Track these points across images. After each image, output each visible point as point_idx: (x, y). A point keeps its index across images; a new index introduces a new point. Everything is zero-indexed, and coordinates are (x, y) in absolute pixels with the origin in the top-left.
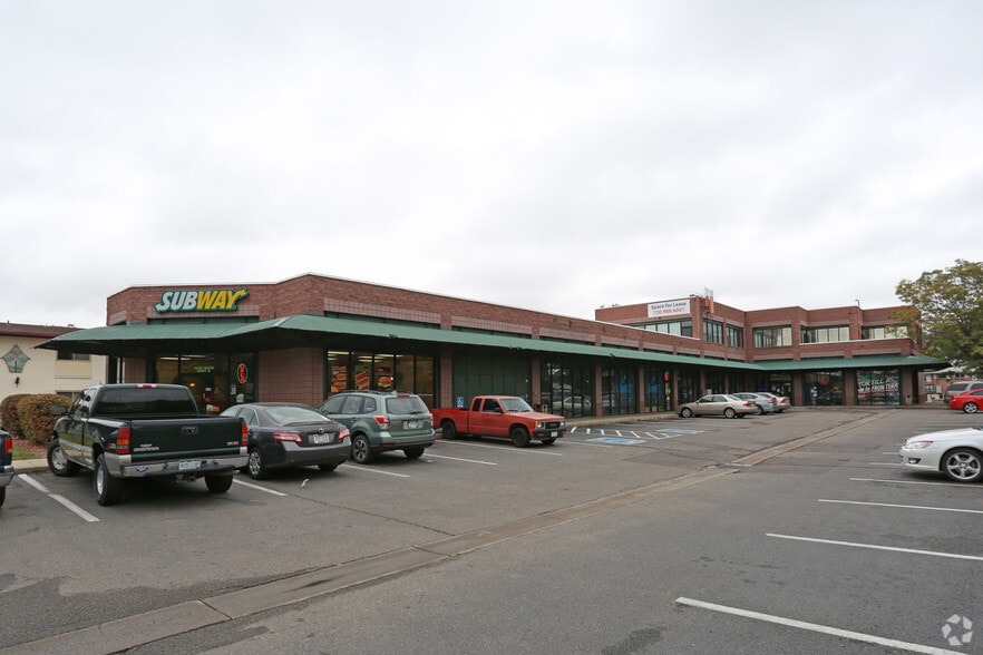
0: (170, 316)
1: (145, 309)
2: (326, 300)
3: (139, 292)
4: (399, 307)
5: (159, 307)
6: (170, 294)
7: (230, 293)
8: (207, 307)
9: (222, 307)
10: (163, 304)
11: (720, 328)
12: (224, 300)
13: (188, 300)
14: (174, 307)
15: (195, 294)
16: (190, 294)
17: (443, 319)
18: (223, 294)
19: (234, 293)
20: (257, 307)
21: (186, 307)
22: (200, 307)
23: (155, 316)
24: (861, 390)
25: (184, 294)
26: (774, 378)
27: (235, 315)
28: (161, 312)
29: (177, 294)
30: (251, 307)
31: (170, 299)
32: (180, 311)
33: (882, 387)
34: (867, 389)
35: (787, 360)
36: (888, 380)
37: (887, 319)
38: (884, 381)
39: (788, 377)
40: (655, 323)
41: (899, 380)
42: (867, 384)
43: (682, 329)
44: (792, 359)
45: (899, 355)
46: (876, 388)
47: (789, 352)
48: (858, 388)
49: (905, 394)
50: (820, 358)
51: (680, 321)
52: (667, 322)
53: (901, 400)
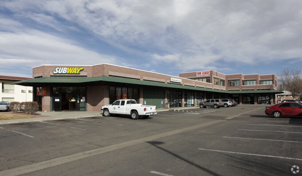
0: (58, 75)
1: (49, 73)
2: (109, 72)
3: (47, 67)
4: (129, 74)
5: (54, 72)
6: (58, 68)
7: (78, 68)
8: (70, 73)
9: (75, 73)
10: (56, 71)
11: (218, 80)
12: (76, 71)
13: (64, 70)
14: (60, 72)
15: (66, 68)
16: (64, 68)
17: (141, 78)
18: (75, 69)
19: (79, 69)
20: (86, 73)
21: (63, 72)
22: (68, 73)
23: (53, 75)
24: (259, 100)
25: (63, 68)
26: (234, 96)
27: (79, 75)
28: (55, 74)
29: (60, 68)
30: (85, 73)
31: (58, 70)
32: (62, 74)
33: (265, 99)
34: (261, 100)
35: (238, 90)
36: (266, 97)
37: (267, 78)
38: (265, 97)
39: (238, 96)
40: (199, 78)
41: (270, 97)
42: (261, 98)
43: (207, 80)
44: (239, 90)
45: (270, 89)
46: (263, 99)
47: (239, 88)
48: (258, 99)
49: (271, 101)
50: (247, 90)
51: (207, 78)
52: (202, 78)
53: (270, 103)
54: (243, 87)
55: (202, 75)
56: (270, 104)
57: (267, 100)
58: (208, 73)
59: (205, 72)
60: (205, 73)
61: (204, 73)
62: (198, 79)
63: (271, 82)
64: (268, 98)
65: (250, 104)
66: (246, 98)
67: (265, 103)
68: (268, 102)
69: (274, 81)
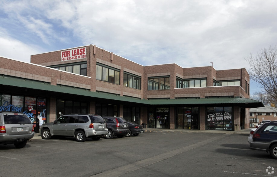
11: (118, 73)
24: (209, 120)
26: (159, 110)
33: (222, 118)
34: (213, 119)
35: (167, 98)
36: (225, 114)
37: (229, 76)
38: (223, 114)
39: (167, 110)
40: (65, 65)
41: (232, 114)
42: (213, 115)
43: (81, 69)
44: (169, 98)
45: (232, 97)
46: (218, 119)
47: (168, 93)
48: (207, 118)
49: (235, 123)
50: (186, 98)
51: (80, 63)
52: (73, 64)
53: (232, 128)
54: (178, 92)
55: (71, 58)
56: (233, 130)
57: (227, 121)
58: (84, 51)
59: (78, 50)
60: (78, 53)
61: (75, 52)
62: (64, 68)
63: (238, 84)
64: (228, 117)
65: (191, 129)
66: (184, 115)
67: (223, 127)
68: (228, 125)
69: (244, 82)
